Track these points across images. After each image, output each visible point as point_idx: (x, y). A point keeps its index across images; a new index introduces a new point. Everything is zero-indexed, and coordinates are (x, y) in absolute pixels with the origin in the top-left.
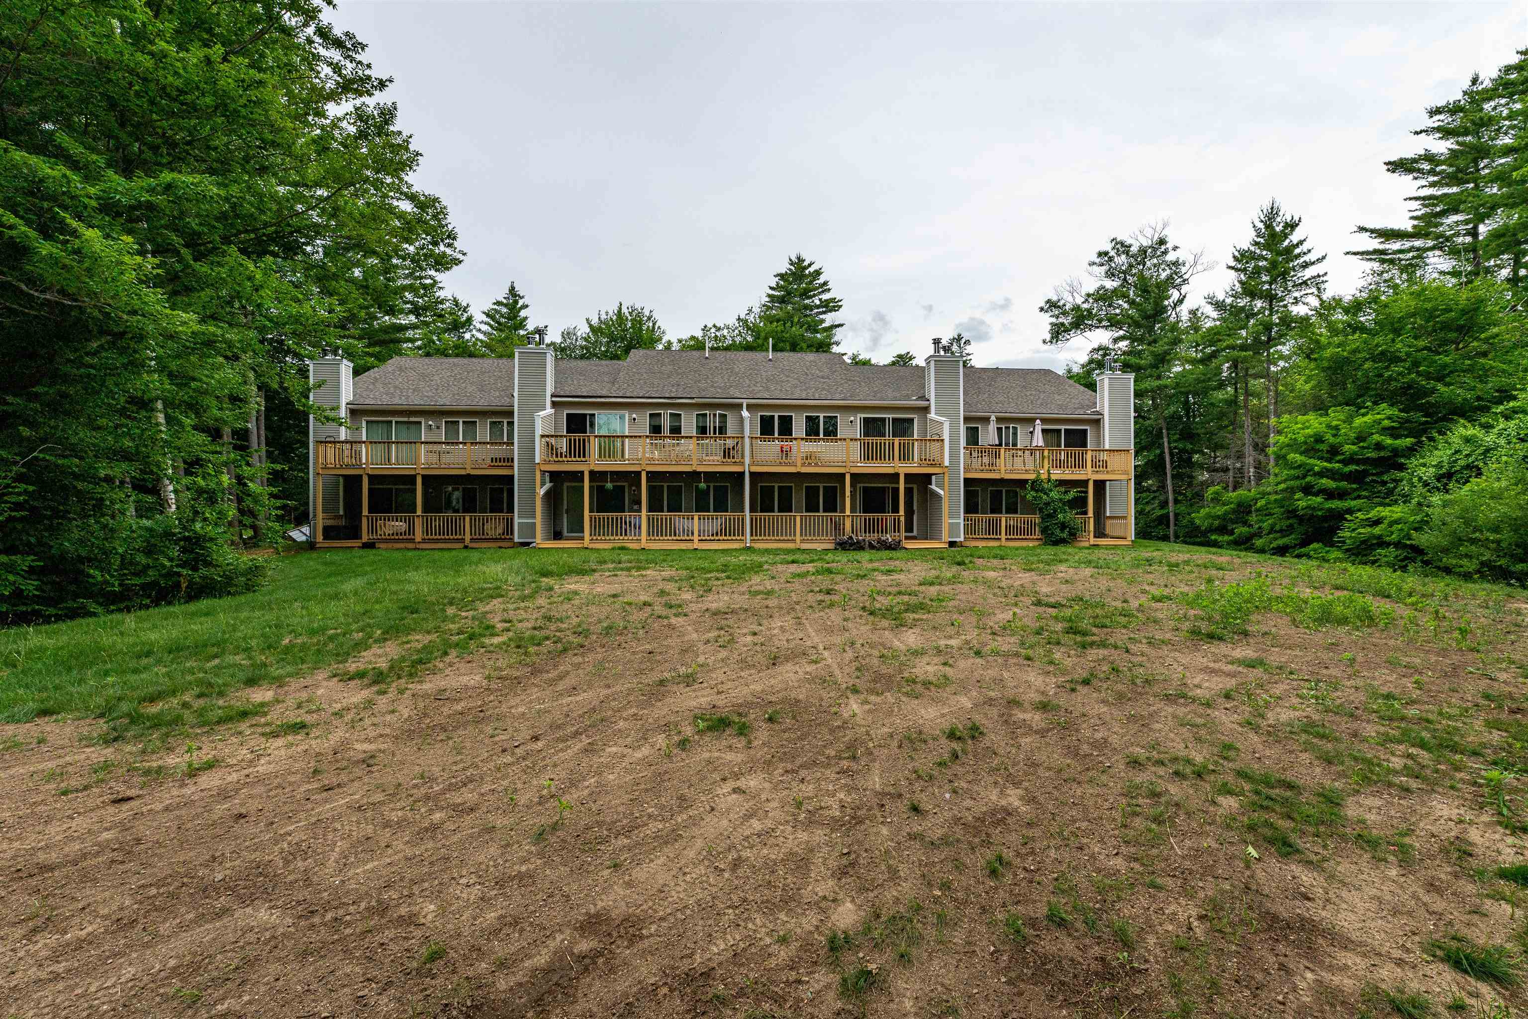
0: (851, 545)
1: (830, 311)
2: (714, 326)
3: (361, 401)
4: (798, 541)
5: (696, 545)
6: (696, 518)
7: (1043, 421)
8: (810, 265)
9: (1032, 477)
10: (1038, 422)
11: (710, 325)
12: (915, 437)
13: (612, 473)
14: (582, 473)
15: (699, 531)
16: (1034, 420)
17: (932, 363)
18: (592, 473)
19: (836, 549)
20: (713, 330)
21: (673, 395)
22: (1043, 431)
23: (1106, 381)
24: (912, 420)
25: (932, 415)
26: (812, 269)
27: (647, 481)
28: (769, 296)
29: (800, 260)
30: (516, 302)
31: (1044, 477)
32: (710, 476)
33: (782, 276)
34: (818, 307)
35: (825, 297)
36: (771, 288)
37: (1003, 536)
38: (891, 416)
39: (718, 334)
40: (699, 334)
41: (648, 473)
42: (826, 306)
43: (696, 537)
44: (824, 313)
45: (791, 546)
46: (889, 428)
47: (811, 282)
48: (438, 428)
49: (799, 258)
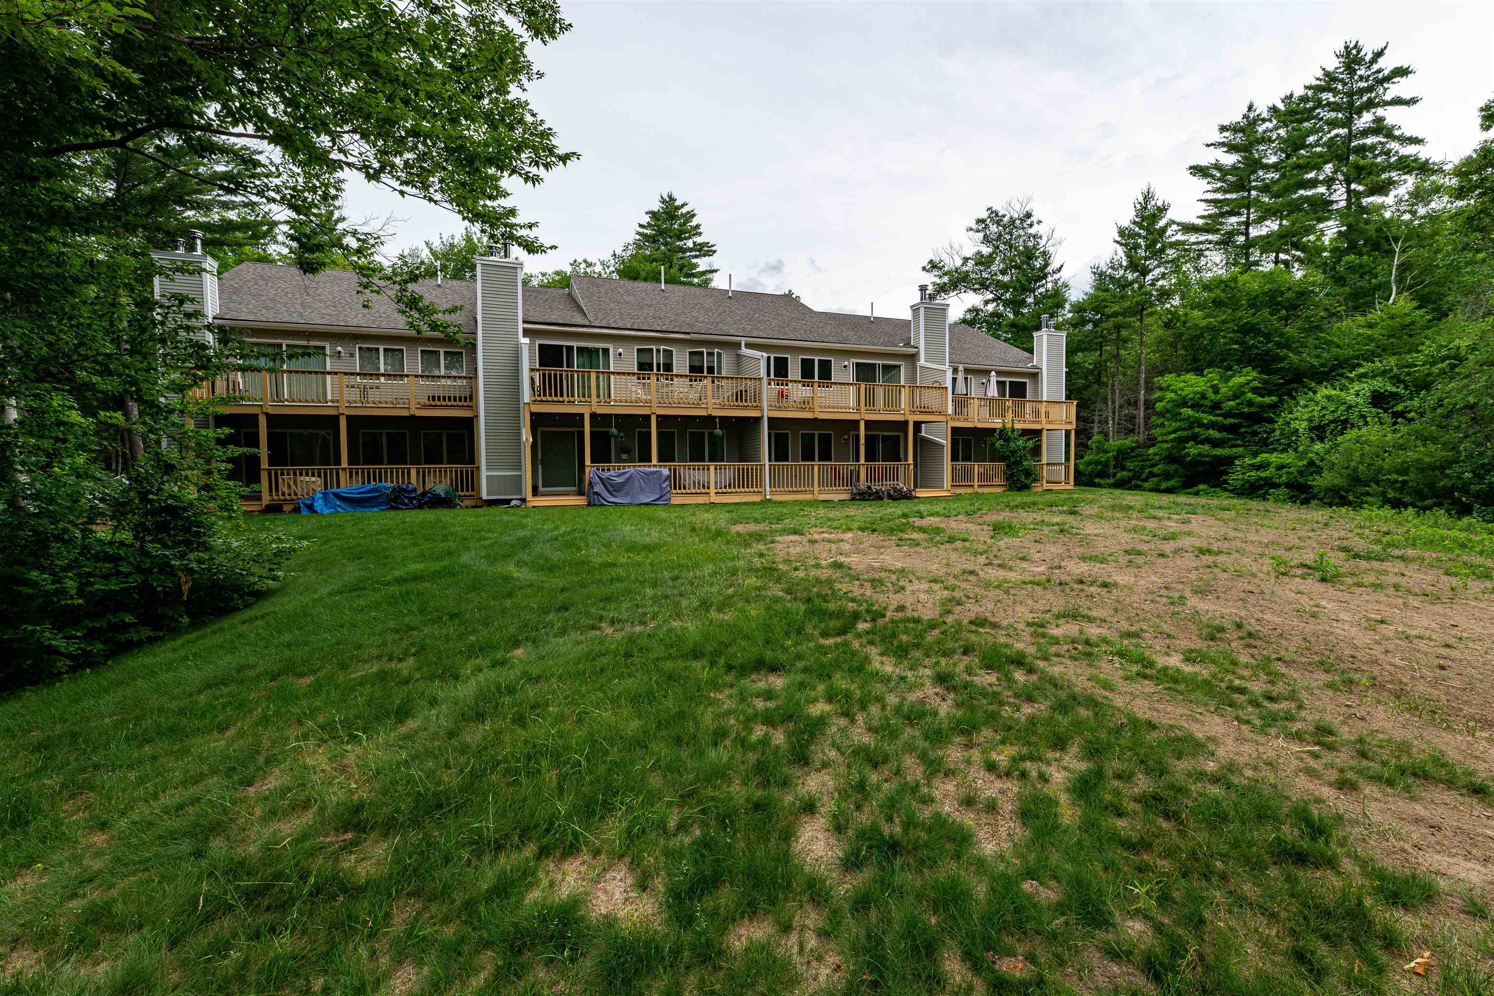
0: (870, 495)
1: (704, 255)
2: (585, 261)
3: (234, 315)
4: (816, 492)
5: (714, 498)
6: (712, 468)
7: (999, 373)
8: (683, 205)
9: (1000, 426)
10: (993, 373)
11: (580, 260)
12: (902, 383)
13: (616, 415)
14: (581, 416)
15: (716, 483)
16: (987, 372)
17: (922, 310)
18: (593, 416)
19: (853, 499)
20: (583, 266)
21: (664, 328)
22: (998, 382)
23: (1045, 338)
24: (899, 367)
25: (922, 362)
26: (684, 210)
27: (658, 427)
28: (638, 233)
29: (672, 199)
30: (331, 213)
31: (1009, 426)
32: (725, 421)
33: (654, 215)
34: (690, 250)
35: (699, 240)
36: (641, 226)
37: (976, 484)
38: (880, 362)
39: (588, 270)
40: (568, 269)
41: (658, 416)
42: (700, 250)
43: (713, 490)
44: (696, 257)
45: (809, 497)
46: (879, 373)
47: (685, 224)
48: (352, 355)
49: (670, 197)
